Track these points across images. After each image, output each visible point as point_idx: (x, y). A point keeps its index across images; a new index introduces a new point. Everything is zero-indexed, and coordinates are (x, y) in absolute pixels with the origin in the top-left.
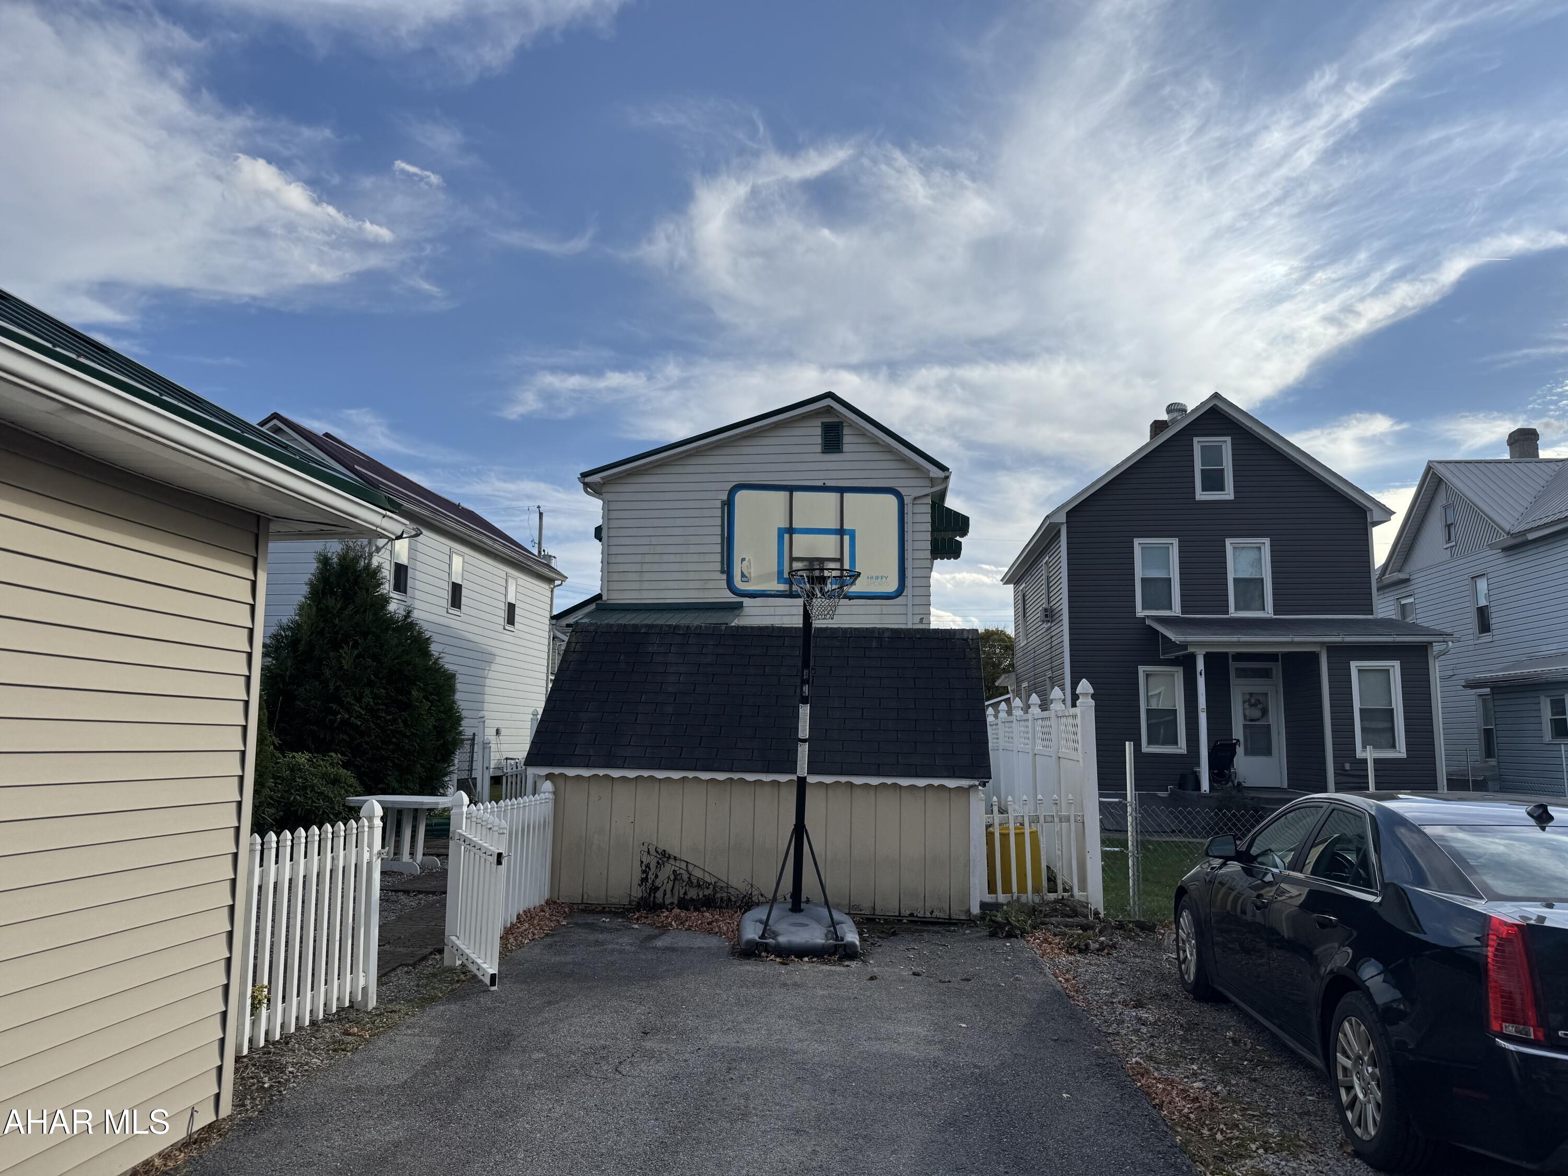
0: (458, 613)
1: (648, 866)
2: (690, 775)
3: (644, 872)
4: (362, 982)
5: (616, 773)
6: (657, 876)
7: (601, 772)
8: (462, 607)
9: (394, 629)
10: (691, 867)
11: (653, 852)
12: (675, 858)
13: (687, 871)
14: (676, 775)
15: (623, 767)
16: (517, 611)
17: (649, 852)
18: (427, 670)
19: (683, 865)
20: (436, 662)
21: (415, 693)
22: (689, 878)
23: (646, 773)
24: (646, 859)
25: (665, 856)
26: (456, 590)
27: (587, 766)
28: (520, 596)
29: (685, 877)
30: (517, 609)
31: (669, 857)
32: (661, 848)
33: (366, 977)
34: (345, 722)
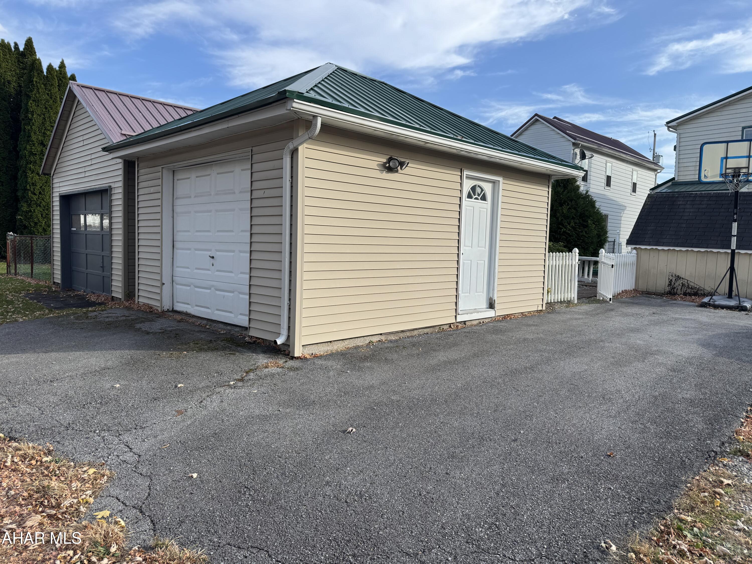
0: (609, 189)
1: (671, 280)
2: (690, 249)
3: (670, 282)
4: (573, 296)
5: (660, 248)
6: (675, 284)
7: (654, 247)
8: (611, 186)
9: (582, 198)
10: (689, 282)
11: (674, 275)
12: (683, 278)
13: (687, 283)
14: (684, 249)
15: (662, 246)
16: (637, 186)
17: (672, 276)
18: (594, 213)
19: (686, 281)
20: (597, 210)
21: (589, 221)
22: (688, 286)
23: (672, 248)
24: (671, 278)
25: (678, 278)
26: (609, 179)
27: (649, 245)
28: (639, 179)
29: (687, 285)
30: (637, 185)
31: (680, 278)
32: (677, 274)
33: (574, 294)
34: (564, 232)
